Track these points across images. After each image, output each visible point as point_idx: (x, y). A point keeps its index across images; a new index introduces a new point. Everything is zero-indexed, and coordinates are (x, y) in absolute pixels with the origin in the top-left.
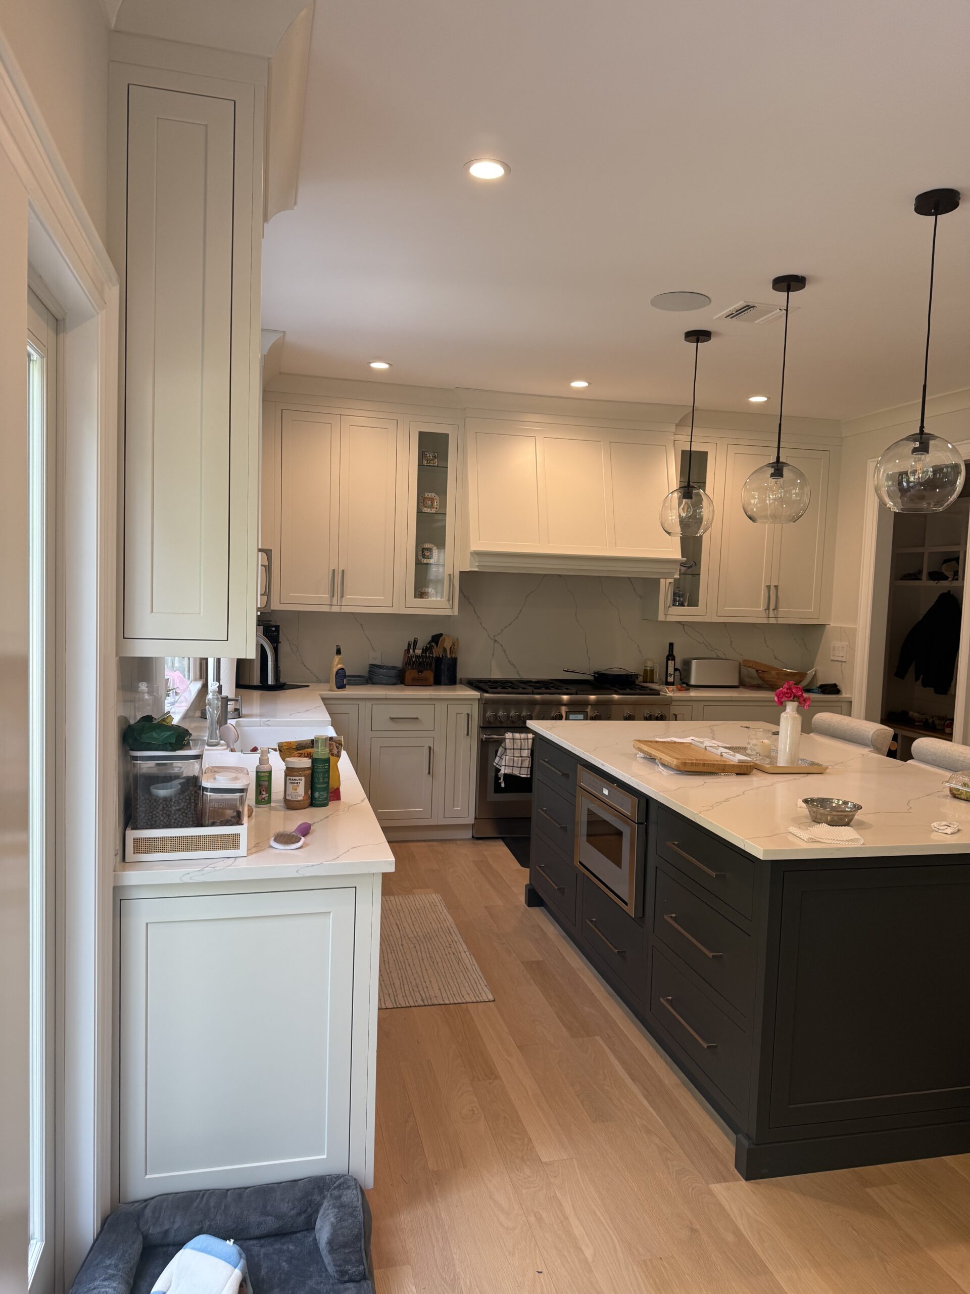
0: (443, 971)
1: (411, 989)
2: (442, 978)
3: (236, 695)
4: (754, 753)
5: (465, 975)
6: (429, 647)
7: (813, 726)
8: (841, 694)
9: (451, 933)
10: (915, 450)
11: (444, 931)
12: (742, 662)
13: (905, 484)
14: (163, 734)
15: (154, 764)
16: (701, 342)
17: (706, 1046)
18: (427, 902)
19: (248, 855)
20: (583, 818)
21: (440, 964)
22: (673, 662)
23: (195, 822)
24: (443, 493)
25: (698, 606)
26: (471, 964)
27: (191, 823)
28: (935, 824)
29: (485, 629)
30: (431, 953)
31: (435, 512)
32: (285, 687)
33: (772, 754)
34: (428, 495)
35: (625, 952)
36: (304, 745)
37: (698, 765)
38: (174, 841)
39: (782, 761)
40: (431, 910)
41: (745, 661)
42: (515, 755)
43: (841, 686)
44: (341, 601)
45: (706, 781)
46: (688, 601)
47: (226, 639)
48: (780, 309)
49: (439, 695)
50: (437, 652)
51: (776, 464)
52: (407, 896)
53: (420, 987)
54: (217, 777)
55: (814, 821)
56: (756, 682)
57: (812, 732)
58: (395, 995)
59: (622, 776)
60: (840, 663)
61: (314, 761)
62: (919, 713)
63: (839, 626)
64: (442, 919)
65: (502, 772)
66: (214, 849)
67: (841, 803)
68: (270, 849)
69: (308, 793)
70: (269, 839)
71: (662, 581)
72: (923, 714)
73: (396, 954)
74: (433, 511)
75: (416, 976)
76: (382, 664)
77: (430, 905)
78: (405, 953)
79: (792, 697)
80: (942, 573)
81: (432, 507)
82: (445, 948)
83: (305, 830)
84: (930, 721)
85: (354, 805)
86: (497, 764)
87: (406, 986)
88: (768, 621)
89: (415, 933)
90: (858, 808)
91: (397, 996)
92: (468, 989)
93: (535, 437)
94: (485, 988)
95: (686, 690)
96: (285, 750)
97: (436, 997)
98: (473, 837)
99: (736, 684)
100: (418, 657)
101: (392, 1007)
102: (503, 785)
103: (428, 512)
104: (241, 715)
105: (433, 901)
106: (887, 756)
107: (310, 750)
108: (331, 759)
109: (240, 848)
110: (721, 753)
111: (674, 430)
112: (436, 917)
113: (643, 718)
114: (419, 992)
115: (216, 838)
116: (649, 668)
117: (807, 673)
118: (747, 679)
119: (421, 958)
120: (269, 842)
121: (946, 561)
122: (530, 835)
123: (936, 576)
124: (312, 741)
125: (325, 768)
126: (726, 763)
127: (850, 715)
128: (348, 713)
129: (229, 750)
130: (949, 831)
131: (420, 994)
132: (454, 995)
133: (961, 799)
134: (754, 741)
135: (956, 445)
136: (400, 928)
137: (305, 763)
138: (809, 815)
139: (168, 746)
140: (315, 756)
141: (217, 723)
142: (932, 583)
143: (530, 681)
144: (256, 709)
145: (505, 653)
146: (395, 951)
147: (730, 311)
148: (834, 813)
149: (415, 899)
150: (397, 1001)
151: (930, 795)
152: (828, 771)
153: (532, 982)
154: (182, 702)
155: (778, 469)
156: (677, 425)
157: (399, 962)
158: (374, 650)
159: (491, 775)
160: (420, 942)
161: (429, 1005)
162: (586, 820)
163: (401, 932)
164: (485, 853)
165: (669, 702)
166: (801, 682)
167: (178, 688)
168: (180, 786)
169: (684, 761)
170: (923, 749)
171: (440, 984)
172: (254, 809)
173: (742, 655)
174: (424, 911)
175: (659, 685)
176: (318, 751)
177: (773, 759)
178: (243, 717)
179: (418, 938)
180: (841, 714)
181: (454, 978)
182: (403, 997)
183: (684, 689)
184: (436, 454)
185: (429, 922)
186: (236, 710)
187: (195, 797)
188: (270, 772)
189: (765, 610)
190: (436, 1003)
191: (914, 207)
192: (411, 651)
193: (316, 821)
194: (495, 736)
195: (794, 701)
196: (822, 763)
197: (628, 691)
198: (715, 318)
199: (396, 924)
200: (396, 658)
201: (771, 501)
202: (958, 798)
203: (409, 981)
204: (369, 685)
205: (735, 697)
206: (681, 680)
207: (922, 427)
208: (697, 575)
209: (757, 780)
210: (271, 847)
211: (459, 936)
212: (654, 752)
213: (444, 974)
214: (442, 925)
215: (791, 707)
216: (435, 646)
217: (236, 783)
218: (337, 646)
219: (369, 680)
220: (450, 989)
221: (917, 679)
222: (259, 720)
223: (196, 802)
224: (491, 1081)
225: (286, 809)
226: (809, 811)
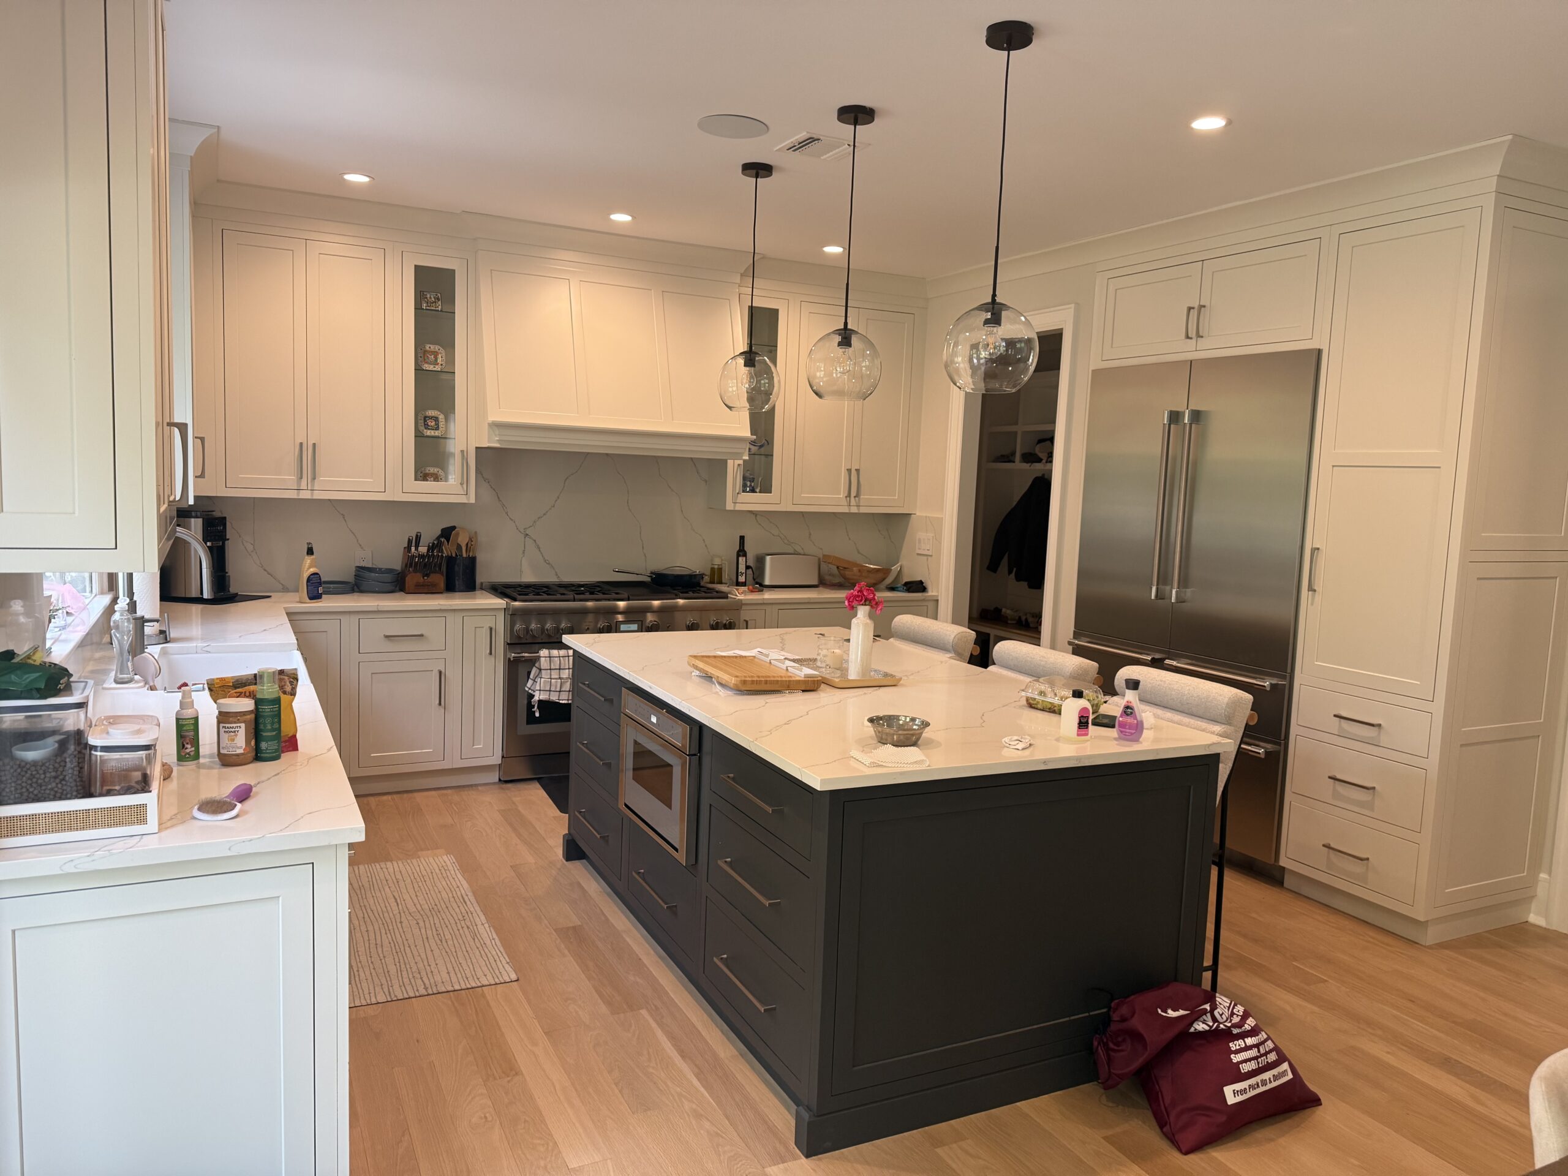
0: (453, 950)
1: (411, 976)
2: (453, 960)
3: (162, 612)
4: (823, 665)
5: (482, 952)
6: (438, 543)
7: (893, 630)
8: (927, 592)
9: (466, 903)
10: (987, 322)
11: (457, 900)
12: (821, 557)
13: (975, 361)
14: (27, 676)
15: (23, 717)
16: (761, 178)
17: (762, 1010)
18: (435, 866)
19: (160, 830)
20: (629, 750)
21: (450, 942)
22: (744, 558)
23: (82, 791)
24: (449, 344)
25: (771, 493)
26: (490, 938)
27: (75, 793)
28: (1006, 739)
29: (512, 520)
30: (438, 929)
31: (439, 369)
32: (237, 599)
33: (844, 666)
34: (430, 348)
35: (676, 906)
36: (244, 682)
37: (758, 682)
38: (50, 818)
39: (853, 674)
40: (440, 876)
41: (824, 556)
42: (552, 677)
43: (928, 584)
44: (313, 485)
45: (767, 701)
46: (760, 486)
47: (114, 547)
48: (849, 145)
49: (450, 605)
50: (448, 550)
51: (843, 332)
52: (409, 861)
53: (423, 974)
54: (111, 730)
55: (880, 742)
56: (837, 580)
57: (892, 637)
58: (390, 985)
59: (672, 700)
60: (925, 558)
61: (258, 702)
62: (1012, 610)
63: (924, 515)
64: (455, 886)
65: (536, 698)
66: (110, 826)
67: (908, 720)
68: (193, 821)
69: (250, 744)
70: (192, 808)
71: (730, 462)
72: (1017, 611)
73: (393, 934)
74: (437, 368)
75: (418, 959)
76: (374, 566)
77: (440, 870)
78: (404, 932)
79: (863, 601)
80: (1036, 454)
81: (436, 363)
82: (458, 921)
83: (244, 794)
84: (1023, 618)
85: (317, 756)
86: (530, 689)
87: (404, 973)
88: (850, 509)
89: (418, 906)
90: (926, 724)
91: (392, 986)
92: (485, 969)
93: (569, 279)
94: (507, 966)
95: (758, 591)
96: (218, 689)
97: (443, 982)
98: (500, 780)
99: (815, 582)
100: (422, 556)
101: (386, 1001)
102: (537, 715)
103: (430, 369)
104: (168, 639)
105: (444, 864)
106: (969, 663)
107: (252, 688)
108: (282, 699)
109: (148, 822)
110: (787, 667)
111: (738, 281)
112: (447, 884)
113: (709, 626)
114: (421, 978)
115: (112, 811)
116: (716, 567)
117: (891, 570)
118: (827, 578)
119: (425, 937)
120: (192, 812)
121: (1040, 441)
122: (569, 772)
123: (1030, 458)
124: (255, 675)
125: (273, 711)
126: (791, 679)
127: (936, 619)
128: (326, 632)
129: (146, 688)
130: (1020, 746)
131: (423, 981)
132: (467, 978)
133: (1037, 709)
134: (824, 652)
135: (1028, 316)
136: (399, 901)
137: (246, 705)
138: (874, 735)
139: (34, 693)
140: (259, 696)
141: (129, 652)
142: (1026, 466)
143: (571, 584)
144: (196, 629)
145: (540, 551)
146: (392, 931)
147: (792, 142)
148: (900, 732)
149: (420, 864)
150: (392, 993)
151: (1007, 705)
152: (901, 682)
153: (566, 952)
154: (78, 625)
155: (846, 337)
156: (742, 275)
157: (397, 944)
158: (362, 548)
159: (522, 702)
160: (425, 917)
161: (433, 994)
162: (632, 751)
163: (400, 906)
164: (514, 799)
165: (739, 605)
166: (884, 579)
167: (69, 606)
168: (56, 745)
169: (743, 679)
170: (1005, 653)
171: (449, 966)
172: (175, 769)
173: (821, 549)
174: (431, 877)
175: (728, 587)
176: (264, 689)
177: (843, 669)
178: (172, 642)
179: (422, 912)
180: (927, 617)
181: (467, 957)
182: (400, 986)
183: (757, 590)
184: (439, 295)
185: (437, 891)
186: (162, 632)
187: (79, 758)
188: (196, 719)
189: (846, 497)
190: (444, 989)
191: (985, 39)
192: (413, 549)
193: (264, 778)
194: (526, 655)
195: (865, 605)
196: (895, 674)
197: (691, 594)
198: (775, 149)
199: (394, 896)
200: (395, 561)
201: (839, 375)
202: (1034, 708)
203: (408, 966)
204: (355, 593)
205: (813, 598)
206: (754, 579)
207: (994, 295)
208: (770, 455)
209: (825, 696)
210: (195, 818)
211: (475, 905)
212: (711, 670)
213: (455, 954)
214: (454, 893)
215: (862, 611)
216: (445, 541)
217: (139, 738)
218: (309, 544)
219: (355, 587)
220: (462, 971)
221: (1010, 572)
222: (195, 645)
223: (80, 765)
224: (509, 1079)
225: (221, 767)
226: (875, 731)
